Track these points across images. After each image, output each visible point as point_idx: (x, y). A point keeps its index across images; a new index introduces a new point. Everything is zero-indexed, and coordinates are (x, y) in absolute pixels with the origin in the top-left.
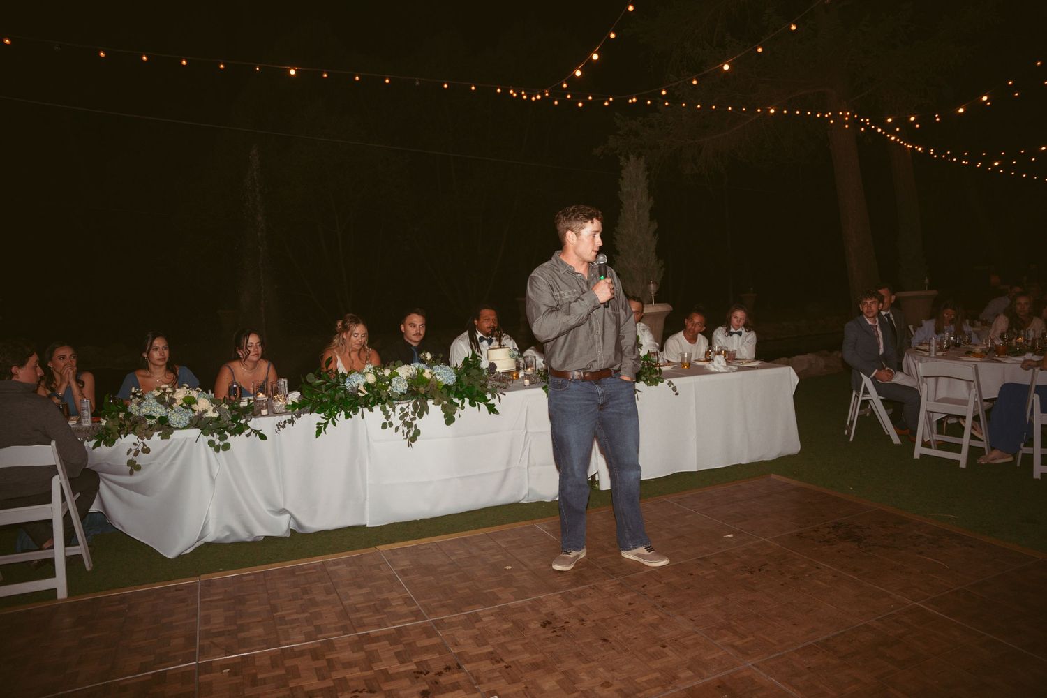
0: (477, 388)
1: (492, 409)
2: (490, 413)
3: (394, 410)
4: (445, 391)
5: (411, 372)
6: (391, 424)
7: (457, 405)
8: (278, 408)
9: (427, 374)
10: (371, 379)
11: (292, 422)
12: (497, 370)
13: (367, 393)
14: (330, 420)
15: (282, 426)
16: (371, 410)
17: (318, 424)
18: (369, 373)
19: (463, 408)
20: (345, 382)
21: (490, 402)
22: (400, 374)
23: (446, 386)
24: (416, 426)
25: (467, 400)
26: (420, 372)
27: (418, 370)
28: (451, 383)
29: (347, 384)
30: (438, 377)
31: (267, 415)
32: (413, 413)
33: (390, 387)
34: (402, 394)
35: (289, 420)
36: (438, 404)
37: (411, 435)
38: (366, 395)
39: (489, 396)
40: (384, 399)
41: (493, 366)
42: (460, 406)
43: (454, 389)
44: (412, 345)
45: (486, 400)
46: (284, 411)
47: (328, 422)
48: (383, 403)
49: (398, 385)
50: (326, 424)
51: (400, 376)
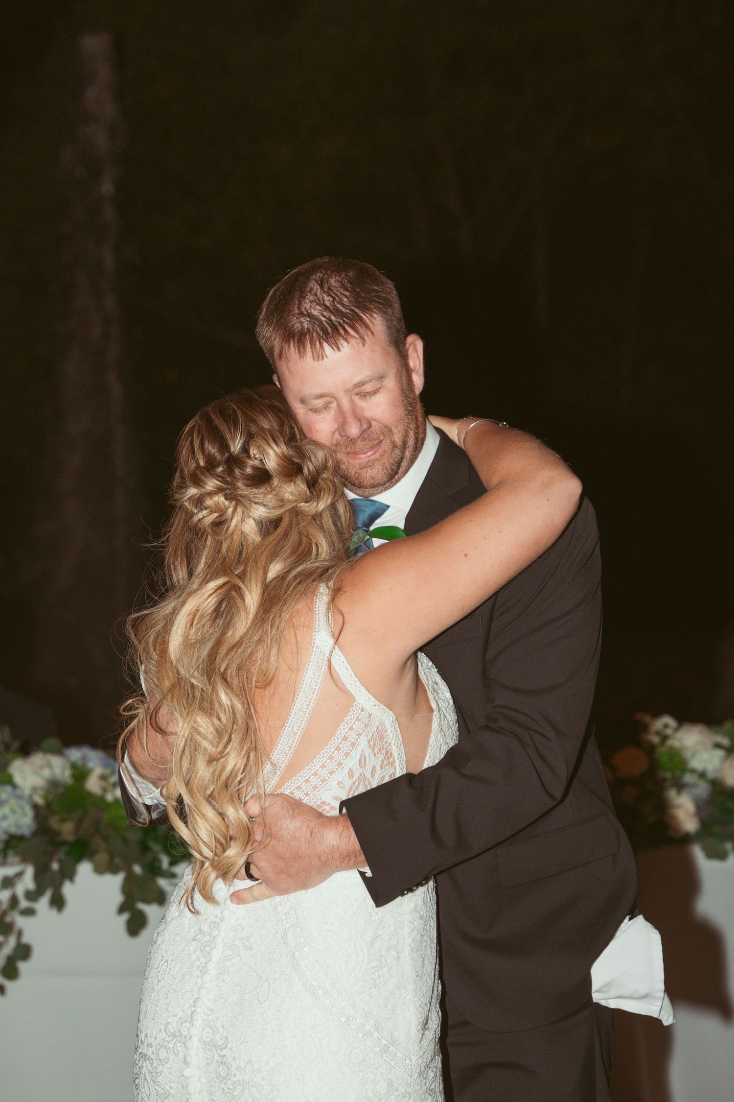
5: (46, 773)
9: (93, 784)
22: (18, 779)
24: (20, 934)
26: (80, 775)
27: (74, 766)
32: (33, 895)
34: (12, 837)
51: (14, 786)
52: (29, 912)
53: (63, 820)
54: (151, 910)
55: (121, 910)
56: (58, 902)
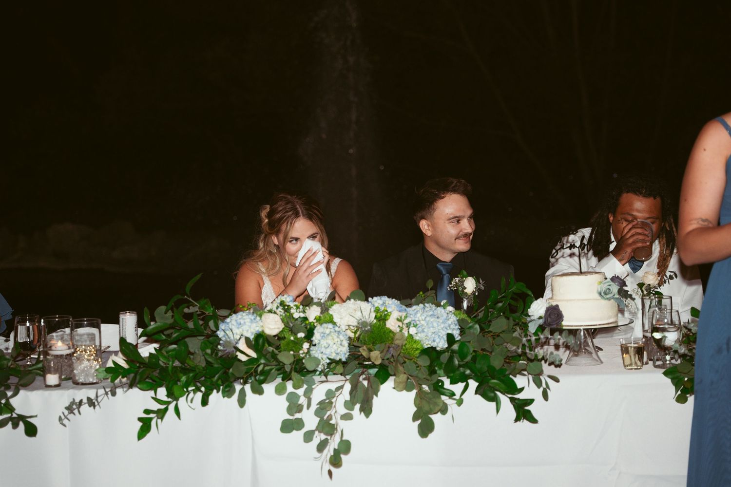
0: (497, 362)
1: (523, 411)
2: (517, 420)
3: (308, 394)
4: (425, 362)
5: (358, 315)
6: (298, 424)
7: (452, 395)
8: (83, 371)
9: (392, 324)
10: (272, 325)
11: (91, 403)
12: (564, 323)
13: (254, 355)
14: (172, 407)
15: (73, 407)
16: (258, 391)
17: (147, 411)
18: (270, 311)
19: (460, 402)
20: (218, 329)
21: (521, 396)
22: (336, 318)
23: (431, 352)
24: (342, 433)
25: (473, 384)
26: (382, 317)
27: (377, 310)
28: (441, 344)
29: (220, 334)
30: (413, 331)
31: (58, 386)
32: (349, 405)
33: (306, 345)
34: (332, 361)
35: (89, 399)
36: (409, 389)
37: (329, 451)
38: (251, 360)
39: (520, 381)
40: (288, 369)
41: (554, 313)
42: (457, 397)
43: (444, 358)
44: (439, 261)
45: (512, 389)
46: (91, 380)
47: (166, 409)
48: (287, 377)
49: (324, 343)
50: (161, 414)
51: (334, 324)
52: (347, 417)
53: (370, 350)
54: (436, 418)
55: (415, 418)
56: (367, 409)
